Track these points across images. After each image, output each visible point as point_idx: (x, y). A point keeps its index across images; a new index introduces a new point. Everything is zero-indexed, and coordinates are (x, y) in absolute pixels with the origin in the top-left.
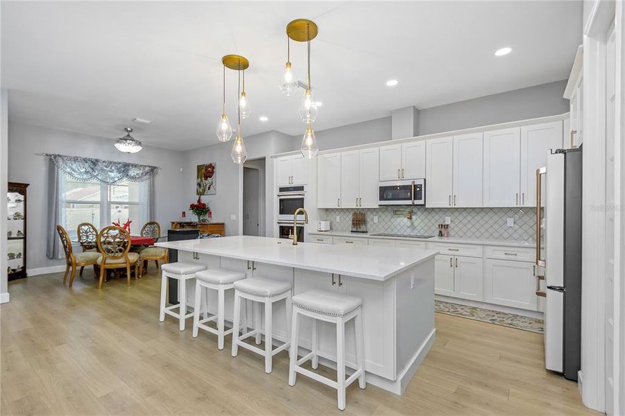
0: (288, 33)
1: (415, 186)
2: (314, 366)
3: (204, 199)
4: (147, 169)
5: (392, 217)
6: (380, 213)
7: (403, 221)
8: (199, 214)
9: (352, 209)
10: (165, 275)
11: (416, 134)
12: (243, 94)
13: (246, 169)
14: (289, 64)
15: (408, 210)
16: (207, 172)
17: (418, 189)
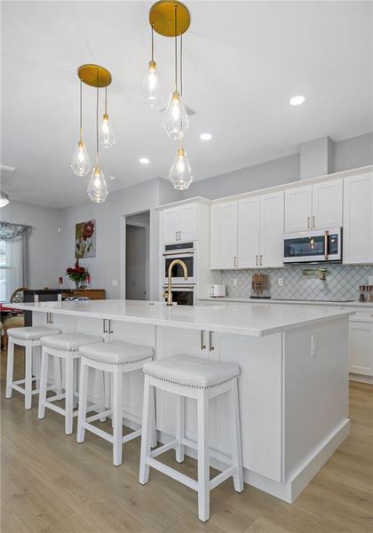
0: (151, 23)
1: (328, 237)
2: (179, 459)
3: (83, 263)
4: (19, 228)
5: (301, 278)
6: (286, 274)
7: (315, 282)
8: (77, 280)
9: (252, 270)
10: (11, 341)
11: (331, 170)
12: (106, 116)
13: (128, 227)
14: (153, 64)
15: (321, 269)
16: (86, 231)
17: (333, 241)
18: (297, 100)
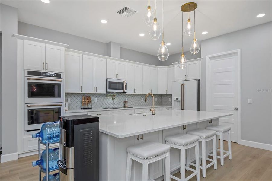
7: (110, 100)
15: (114, 94)
17: (126, 85)
18: (142, 35)
